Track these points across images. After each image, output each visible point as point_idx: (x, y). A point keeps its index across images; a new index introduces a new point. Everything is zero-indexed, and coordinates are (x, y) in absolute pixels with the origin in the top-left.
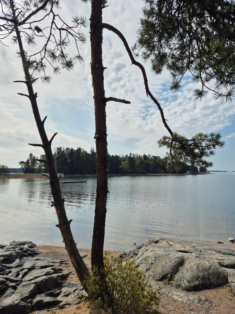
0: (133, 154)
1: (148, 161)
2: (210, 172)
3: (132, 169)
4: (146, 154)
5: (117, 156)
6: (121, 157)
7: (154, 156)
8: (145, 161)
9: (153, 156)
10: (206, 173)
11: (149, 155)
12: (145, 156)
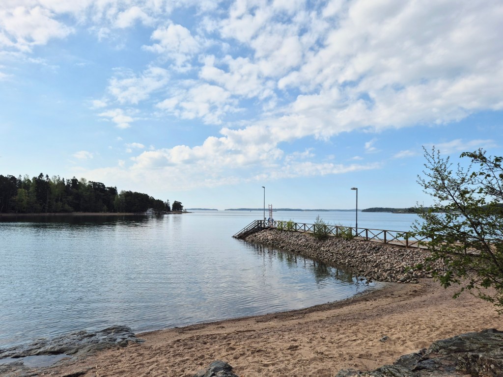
0: (47, 176)
1: (80, 191)
2: (187, 211)
3: (41, 205)
4: (76, 178)
5: (13, 178)
6: (22, 179)
7: (92, 182)
8: (74, 190)
9: (90, 182)
10: (181, 213)
11: (83, 179)
12: (75, 181)
